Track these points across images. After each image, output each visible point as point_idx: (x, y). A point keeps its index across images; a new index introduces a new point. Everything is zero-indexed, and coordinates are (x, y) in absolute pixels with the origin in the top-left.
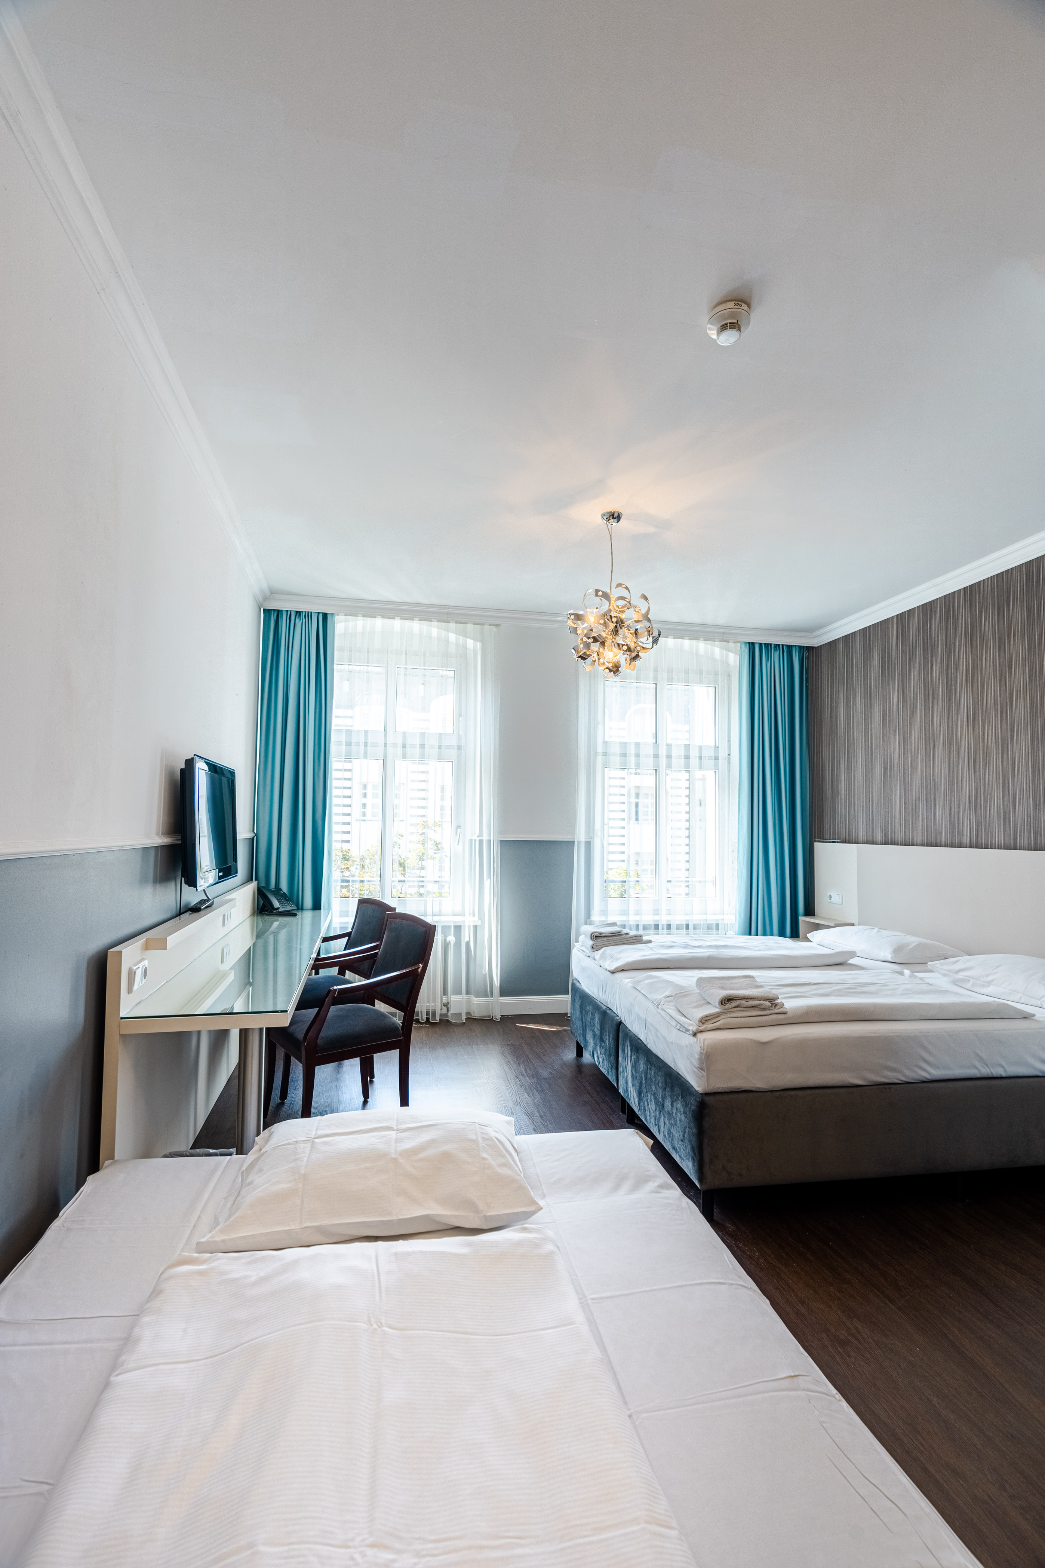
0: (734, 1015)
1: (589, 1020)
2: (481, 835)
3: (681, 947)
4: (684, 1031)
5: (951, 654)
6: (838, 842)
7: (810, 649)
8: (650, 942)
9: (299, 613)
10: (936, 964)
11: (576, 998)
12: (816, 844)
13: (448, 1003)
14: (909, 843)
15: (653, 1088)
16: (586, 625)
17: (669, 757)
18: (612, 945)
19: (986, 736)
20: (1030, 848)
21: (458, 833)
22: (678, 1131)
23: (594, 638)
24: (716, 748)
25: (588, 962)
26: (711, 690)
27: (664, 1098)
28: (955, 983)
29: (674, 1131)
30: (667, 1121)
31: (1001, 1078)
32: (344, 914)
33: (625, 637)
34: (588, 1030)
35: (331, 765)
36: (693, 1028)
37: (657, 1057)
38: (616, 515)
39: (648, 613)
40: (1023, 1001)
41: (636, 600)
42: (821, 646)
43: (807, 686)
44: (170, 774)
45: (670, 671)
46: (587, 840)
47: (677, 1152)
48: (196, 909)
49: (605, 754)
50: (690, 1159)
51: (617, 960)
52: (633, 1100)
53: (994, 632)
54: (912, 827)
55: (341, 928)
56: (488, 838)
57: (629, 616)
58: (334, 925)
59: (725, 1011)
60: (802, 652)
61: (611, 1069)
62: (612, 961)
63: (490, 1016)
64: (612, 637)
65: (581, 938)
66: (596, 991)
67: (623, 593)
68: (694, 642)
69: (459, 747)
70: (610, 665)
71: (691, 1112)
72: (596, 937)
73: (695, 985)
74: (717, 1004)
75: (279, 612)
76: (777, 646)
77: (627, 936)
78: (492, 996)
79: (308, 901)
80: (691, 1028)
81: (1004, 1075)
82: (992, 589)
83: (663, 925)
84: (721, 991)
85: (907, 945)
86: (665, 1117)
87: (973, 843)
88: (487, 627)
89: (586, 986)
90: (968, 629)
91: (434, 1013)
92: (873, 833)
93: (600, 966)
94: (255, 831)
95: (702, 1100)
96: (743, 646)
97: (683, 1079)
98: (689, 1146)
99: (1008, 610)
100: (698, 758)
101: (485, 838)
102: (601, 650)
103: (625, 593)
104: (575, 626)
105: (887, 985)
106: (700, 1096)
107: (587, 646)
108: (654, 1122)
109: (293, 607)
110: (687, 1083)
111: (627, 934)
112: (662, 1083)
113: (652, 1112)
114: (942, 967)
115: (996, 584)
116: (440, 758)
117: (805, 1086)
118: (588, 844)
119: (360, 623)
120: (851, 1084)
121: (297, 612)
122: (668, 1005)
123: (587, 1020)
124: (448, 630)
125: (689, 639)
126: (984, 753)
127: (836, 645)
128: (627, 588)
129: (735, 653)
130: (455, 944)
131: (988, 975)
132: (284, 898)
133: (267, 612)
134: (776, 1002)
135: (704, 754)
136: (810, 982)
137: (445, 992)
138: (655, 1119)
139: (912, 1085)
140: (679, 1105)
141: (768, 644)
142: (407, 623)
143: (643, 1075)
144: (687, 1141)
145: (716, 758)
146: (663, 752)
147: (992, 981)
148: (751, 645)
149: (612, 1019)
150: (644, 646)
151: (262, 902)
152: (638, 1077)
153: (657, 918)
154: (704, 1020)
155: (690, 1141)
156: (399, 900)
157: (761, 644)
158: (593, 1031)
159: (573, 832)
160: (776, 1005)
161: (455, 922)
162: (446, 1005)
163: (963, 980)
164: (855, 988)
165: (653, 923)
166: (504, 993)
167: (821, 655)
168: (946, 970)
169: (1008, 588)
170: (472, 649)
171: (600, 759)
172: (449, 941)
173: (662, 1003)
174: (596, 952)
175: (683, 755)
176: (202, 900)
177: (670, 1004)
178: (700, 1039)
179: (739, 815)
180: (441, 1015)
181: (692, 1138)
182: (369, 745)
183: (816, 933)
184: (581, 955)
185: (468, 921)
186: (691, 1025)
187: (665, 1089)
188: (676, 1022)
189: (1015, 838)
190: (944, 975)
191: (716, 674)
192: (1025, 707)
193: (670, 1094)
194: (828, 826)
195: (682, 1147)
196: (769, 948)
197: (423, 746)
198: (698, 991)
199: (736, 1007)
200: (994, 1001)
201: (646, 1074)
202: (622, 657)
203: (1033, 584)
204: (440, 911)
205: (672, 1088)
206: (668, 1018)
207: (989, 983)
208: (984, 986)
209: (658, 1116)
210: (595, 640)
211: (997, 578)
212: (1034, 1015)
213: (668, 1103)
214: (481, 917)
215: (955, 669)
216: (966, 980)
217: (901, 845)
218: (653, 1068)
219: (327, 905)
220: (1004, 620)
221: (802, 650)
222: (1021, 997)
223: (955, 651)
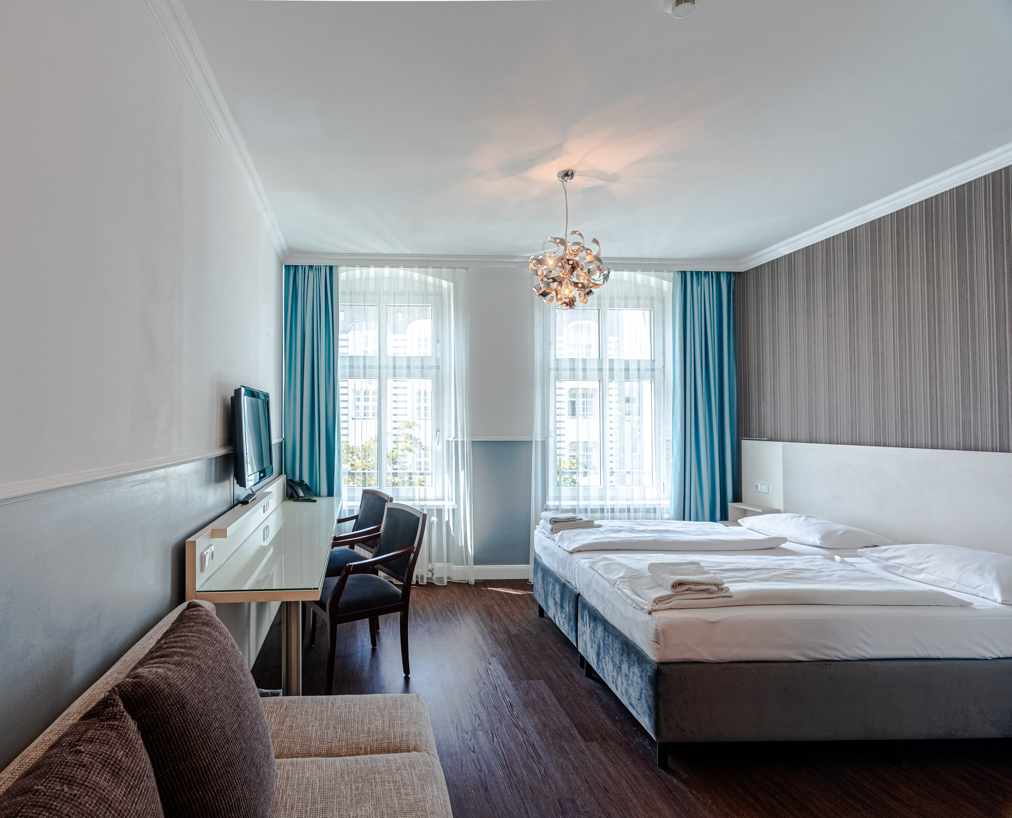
0: (684, 597)
1: (550, 589)
2: (456, 437)
3: (628, 531)
4: (640, 609)
5: (877, 274)
6: (764, 440)
7: (737, 274)
8: (600, 526)
9: (311, 267)
10: (866, 551)
11: (538, 571)
12: (742, 441)
13: (433, 569)
14: (834, 442)
15: (611, 652)
16: (545, 267)
17: (611, 370)
18: (568, 529)
19: (913, 347)
20: (958, 448)
21: (438, 436)
22: (634, 691)
23: (553, 278)
24: (653, 361)
25: (548, 543)
26: (647, 313)
27: (621, 662)
28: (886, 568)
29: (631, 690)
30: (624, 681)
31: (939, 659)
32: (352, 499)
33: (578, 276)
34: (549, 597)
35: (339, 384)
36: (648, 608)
37: (614, 627)
38: (570, 173)
39: (599, 254)
40: (957, 588)
41: (588, 244)
42: (747, 271)
43: (734, 306)
44: (224, 400)
45: (611, 298)
46: (544, 440)
47: (634, 708)
48: (245, 502)
49: (557, 369)
50: (647, 716)
51: (574, 541)
52: (592, 660)
53: (922, 252)
54: (837, 428)
55: (349, 511)
56: (461, 440)
57: (584, 259)
58: (343, 508)
59: (676, 593)
60: (729, 277)
61: (571, 631)
62: (569, 543)
63: (466, 580)
64: (568, 277)
65: (542, 522)
66: (555, 566)
67: (577, 238)
68: (632, 273)
69: (438, 367)
70: (567, 300)
71: (647, 677)
72: (554, 521)
73: (647, 569)
74: (669, 588)
75: (296, 267)
76: (706, 273)
77: (581, 521)
78: (467, 564)
79: (324, 489)
80: (646, 607)
81: (941, 656)
82: (920, 214)
83: (608, 509)
84: (672, 576)
85: (835, 532)
86: (622, 678)
87: (899, 442)
88: (458, 270)
89: (546, 561)
90: (895, 251)
91: (422, 577)
92: (797, 433)
93: (560, 547)
94: (283, 437)
95: (658, 668)
96: (676, 274)
97: (639, 649)
98: (646, 705)
99: (937, 232)
100: (636, 370)
101: (460, 439)
102: (559, 288)
103: (579, 239)
104: (536, 268)
105: (822, 572)
106: (656, 665)
107: (548, 285)
108: (612, 681)
109: (307, 262)
110: (643, 652)
111: (581, 519)
112: (619, 649)
113: (610, 672)
114: (872, 554)
115: (924, 209)
116: (423, 376)
117: (750, 660)
118: (544, 444)
119: (358, 272)
120: (793, 659)
121: (310, 266)
122: (623, 585)
123: (548, 589)
124: (427, 274)
125: (628, 271)
126: (911, 362)
127: (761, 269)
128: (580, 235)
129: (669, 281)
130: (437, 523)
131: (919, 564)
132: (307, 489)
133: (288, 267)
134: (721, 587)
135: (642, 367)
136: (749, 567)
137: (430, 561)
138: (613, 678)
139: (851, 663)
140: (636, 669)
141: (698, 272)
142: (394, 270)
143: (601, 641)
144: (643, 700)
145: (653, 370)
146: (606, 366)
147: (924, 569)
148: (684, 274)
149: (571, 591)
150: (597, 283)
151: (290, 491)
152: (596, 642)
153: (602, 503)
154: (658, 601)
155: (647, 701)
156: (393, 488)
157: (692, 272)
158: (554, 599)
159: (531, 433)
160: (722, 590)
161: (437, 506)
162: (431, 571)
163: (892, 567)
164: (792, 574)
165: (599, 507)
166: (477, 561)
167: (747, 279)
168: (876, 557)
169: (937, 212)
170: (446, 288)
171: (553, 373)
172: (433, 521)
173: (618, 583)
174: (555, 535)
175: (623, 368)
176: (249, 495)
177: (625, 584)
178: (655, 617)
179: (673, 417)
180: (428, 579)
181: (648, 698)
182: (367, 367)
183: (746, 519)
184: (541, 535)
185: (449, 505)
186: (646, 604)
187: (622, 655)
188: (632, 601)
189: (943, 439)
190: (874, 561)
191: (652, 299)
192: (955, 319)
193: (627, 659)
194: (754, 426)
195: (639, 705)
196: (706, 533)
197: (409, 367)
198: (650, 574)
199: (686, 590)
200: (931, 590)
201: (604, 640)
202: (575, 293)
203: (964, 207)
204: (425, 497)
205: (629, 654)
206: (624, 597)
207: (921, 571)
208: (915, 573)
209: (615, 676)
210: (554, 280)
211: (926, 203)
212: (972, 604)
213: (625, 667)
214: (457, 502)
215: (881, 287)
216: (898, 567)
217: (825, 443)
218: (610, 636)
219: (338, 493)
220: (933, 241)
221: (729, 275)
222: (955, 585)
223: (881, 271)
